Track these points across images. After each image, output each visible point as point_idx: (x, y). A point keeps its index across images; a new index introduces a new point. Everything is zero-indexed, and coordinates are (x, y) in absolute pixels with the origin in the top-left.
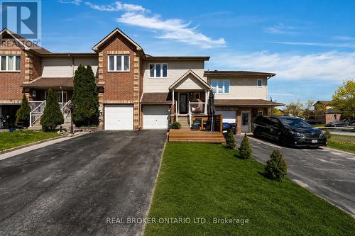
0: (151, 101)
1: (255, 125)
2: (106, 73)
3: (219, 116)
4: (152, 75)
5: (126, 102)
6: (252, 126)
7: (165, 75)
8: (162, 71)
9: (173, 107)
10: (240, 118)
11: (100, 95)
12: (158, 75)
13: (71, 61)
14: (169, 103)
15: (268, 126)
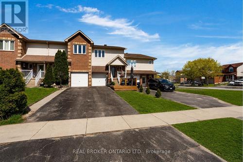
0: (96, 71)
1: (149, 83)
2: (72, 55)
3: (135, 79)
4: (96, 56)
5: (84, 71)
6: (147, 83)
7: (103, 56)
8: (101, 54)
9: (109, 74)
10: (141, 79)
11: (69, 67)
12: (100, 56)
13: (47, 46)
14: (107, 72)
15: (154, 83)
